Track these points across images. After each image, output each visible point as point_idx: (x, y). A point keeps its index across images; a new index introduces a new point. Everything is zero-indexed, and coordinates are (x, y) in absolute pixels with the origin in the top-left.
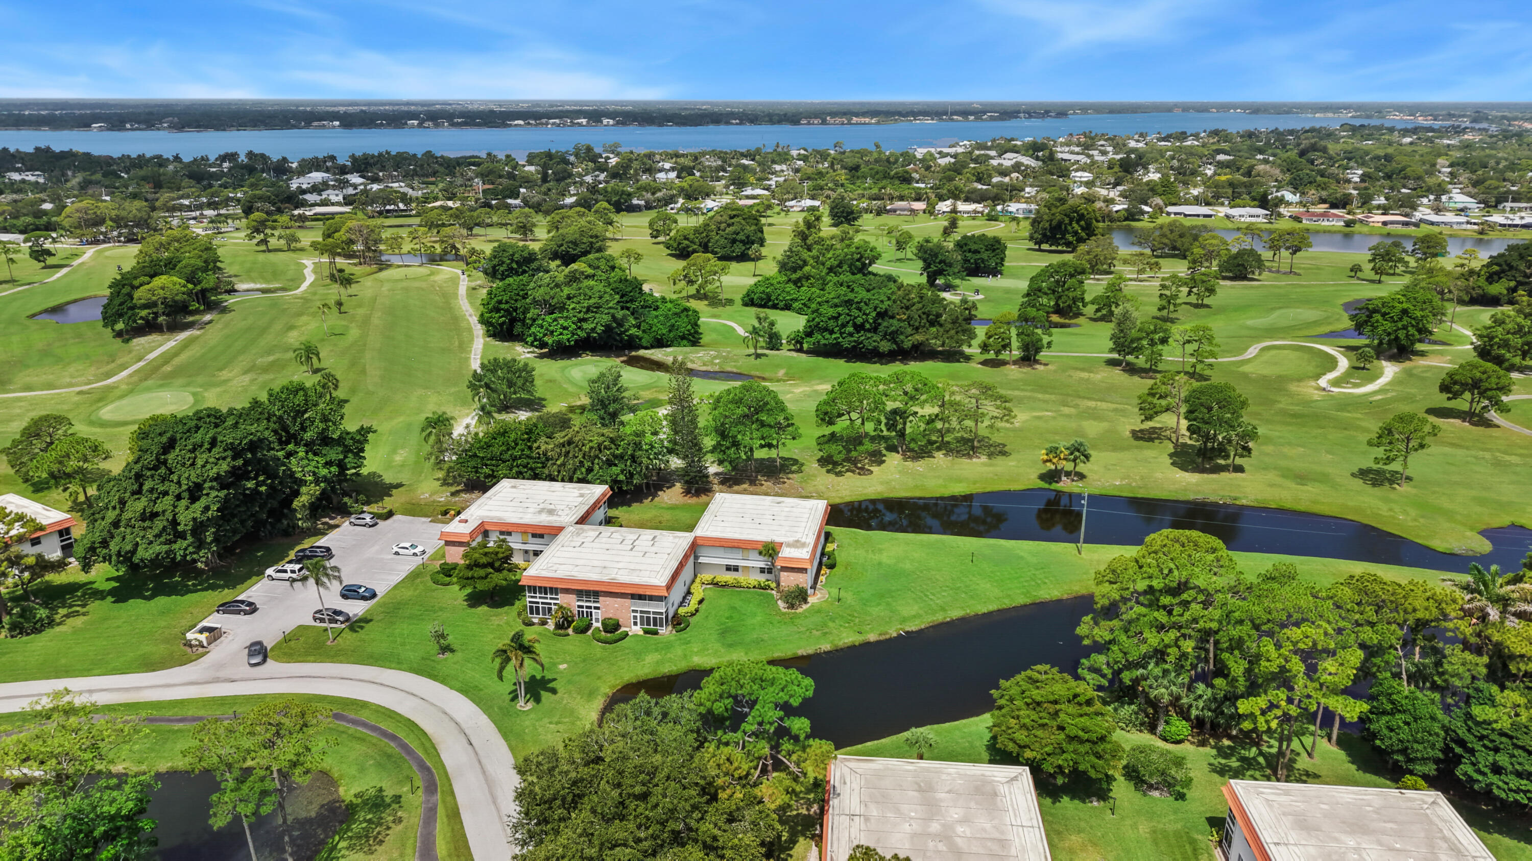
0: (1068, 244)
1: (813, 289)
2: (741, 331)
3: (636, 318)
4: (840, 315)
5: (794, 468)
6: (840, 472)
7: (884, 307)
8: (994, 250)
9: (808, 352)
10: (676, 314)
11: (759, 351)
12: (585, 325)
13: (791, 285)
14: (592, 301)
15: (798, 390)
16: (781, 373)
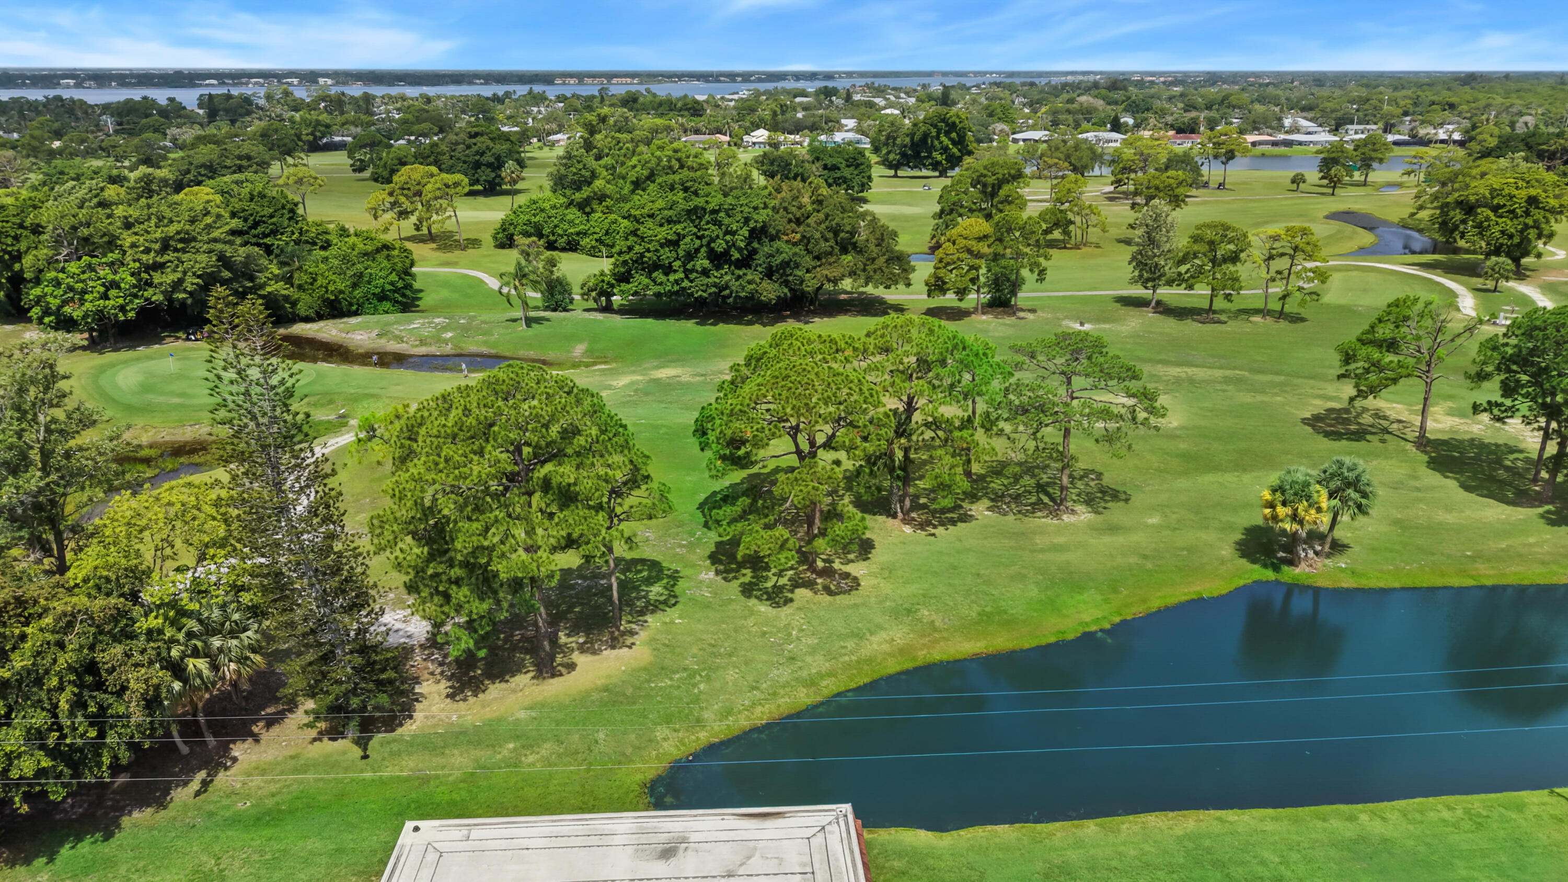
0: (935, 166)
1: (612, 217)
2: (493, 283)
3: (282, 264)
4: (681, 238)
5: (656, 591)
6: (778, 589)
7: (762, 216)
8: (857, 166)
9: (624, 311)
10: (366, 254)
11: (532, 314)
12: (157, 278)
13: (574, 210)
14: (172, 229)
15: (623, 381)
16: (579, 350)
